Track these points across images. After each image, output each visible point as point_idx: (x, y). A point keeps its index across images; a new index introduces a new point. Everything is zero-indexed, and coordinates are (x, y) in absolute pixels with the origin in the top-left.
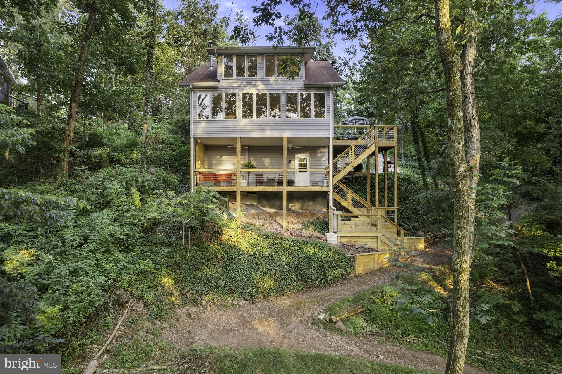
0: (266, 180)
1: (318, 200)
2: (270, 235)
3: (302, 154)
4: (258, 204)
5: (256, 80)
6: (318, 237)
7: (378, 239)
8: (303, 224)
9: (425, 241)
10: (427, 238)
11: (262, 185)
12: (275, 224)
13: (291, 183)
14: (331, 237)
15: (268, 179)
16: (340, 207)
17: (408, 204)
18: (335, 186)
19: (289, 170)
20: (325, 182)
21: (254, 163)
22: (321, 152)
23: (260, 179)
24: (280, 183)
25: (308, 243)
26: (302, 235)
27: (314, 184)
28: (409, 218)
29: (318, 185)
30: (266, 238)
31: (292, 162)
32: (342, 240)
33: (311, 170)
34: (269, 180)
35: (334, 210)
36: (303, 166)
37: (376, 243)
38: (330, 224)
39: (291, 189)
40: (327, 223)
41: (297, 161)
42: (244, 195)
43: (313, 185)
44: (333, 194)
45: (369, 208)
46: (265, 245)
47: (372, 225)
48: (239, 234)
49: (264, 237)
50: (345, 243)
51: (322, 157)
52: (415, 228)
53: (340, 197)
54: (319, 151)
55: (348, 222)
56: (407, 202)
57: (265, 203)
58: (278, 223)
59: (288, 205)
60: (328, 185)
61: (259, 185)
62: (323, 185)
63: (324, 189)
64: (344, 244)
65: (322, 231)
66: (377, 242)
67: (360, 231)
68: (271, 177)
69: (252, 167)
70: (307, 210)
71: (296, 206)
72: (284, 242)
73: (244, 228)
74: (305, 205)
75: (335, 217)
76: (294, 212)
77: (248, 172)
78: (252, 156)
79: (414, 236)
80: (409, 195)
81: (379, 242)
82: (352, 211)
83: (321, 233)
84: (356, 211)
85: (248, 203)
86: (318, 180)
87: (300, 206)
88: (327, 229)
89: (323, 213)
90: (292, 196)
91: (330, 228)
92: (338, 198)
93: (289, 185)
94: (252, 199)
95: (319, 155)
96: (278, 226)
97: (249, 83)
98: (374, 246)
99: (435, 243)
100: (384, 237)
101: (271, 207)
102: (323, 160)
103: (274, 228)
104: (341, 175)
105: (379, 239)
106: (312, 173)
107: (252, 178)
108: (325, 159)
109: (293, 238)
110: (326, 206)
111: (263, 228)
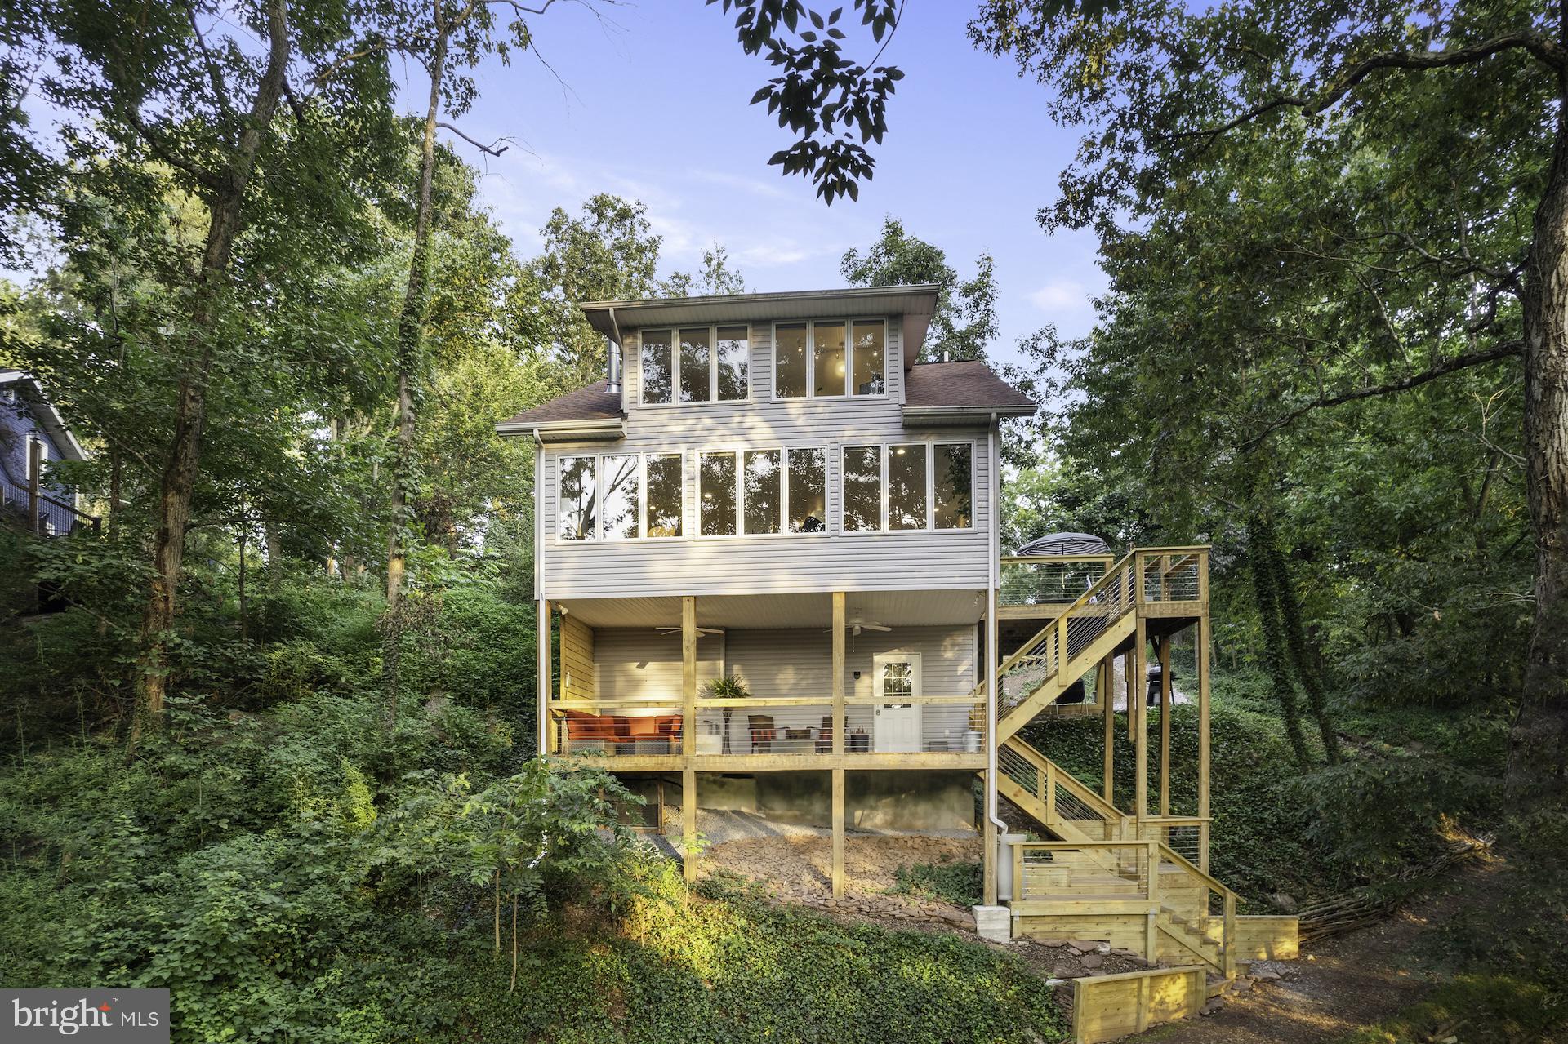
0: (781, 735)
1: (945, 796)
2: (788, 916)
3: (896, 651)
4: (759, 809)
5: (743, 409)
6: (947, 921)
7: (1146, 923)
8: (899, 875)
9: (1302, 931)
10: (1308, 917)
11: (769, 751)
12: (807, 878)
13: (859, 742)
14: (990, 920)
15: (788, 731)
16: (1020, 820)
17: (1235, 803)
18: (1003, 750)
19: (851, 700)
20: (972, 739)
21: (743, 684)
22: (954, 645)
23: (761, 732)
24: (824, 746)
25: (915, 941)
26: (897, 913)
27: (932, 747)
28: (1243, 852)
29: (946, 750)
30: (776, 925)
31: (865, 680)
32: (1028, 929)
33: (925, 699)
34: (792, 735)
35: (1000, 830)
36: (895, 689)
37: (1139, 936)
38: (987, 876)
39: (859, 761)
40: (978, 871)
41: (880, 675)
42: (715, 782)
43: (929, 749)
44: (998, 779)
45: (1109, 821)
46: (773, 950)
47: (1123, 874)
48: (688, 914)
49: (771, 920)
50: (1038, 938)
51: (958, 661)
52: (1264, 885)
53: (1017, 787)
54: (948, 642)
55: (1043, 869)
56: (1232, 797)
57: (779, 808)
58: (818, 875)
59: (849, 814)
60: (981, 750)
61: (761, 752)
62: (963, 749)
63: (967, 762)
64: (1033, 942)
65: (962, 899)
66: (1145, 932)
67: (1086, 898)
68: (798, 725)
69: (737, 693)
70: (910, 828)
71: (877, 817)
72: (837, 940)
73: (707, 891)
74: (906, 812)
75: (1005, 852)
76: (869, 835)
77: (726, 709)
78: (737, 662)
79: (1262, 912)
80: (1235, 776)
81: (1152, 932)
82: (1057, 830)
83: (958, 905)
84: (1070, 830)
85: (725, 808)
86: (947, 732)
87: (889, 818)
88: (979, 893)
89: (963, 836)
90: (862, 786)
91: (989, 886)
92: (1012, 789)
93: (854, 750)
94: (738, 793)
95: (949, 654)
96: (818, 884)
97: (721, 420)
98: (1135, 947)
99: (1337, 934)
100: (1167, 916)
101: (797, 821)
102: (961, 669)
103: (805, 889)
104: (1021, 718)
105: (1151, 925)
106: (928, 711)
107: (739, 730)
108: (968, 664)
109: (866, 923)
110: (971, 814)
111: (771, 889)
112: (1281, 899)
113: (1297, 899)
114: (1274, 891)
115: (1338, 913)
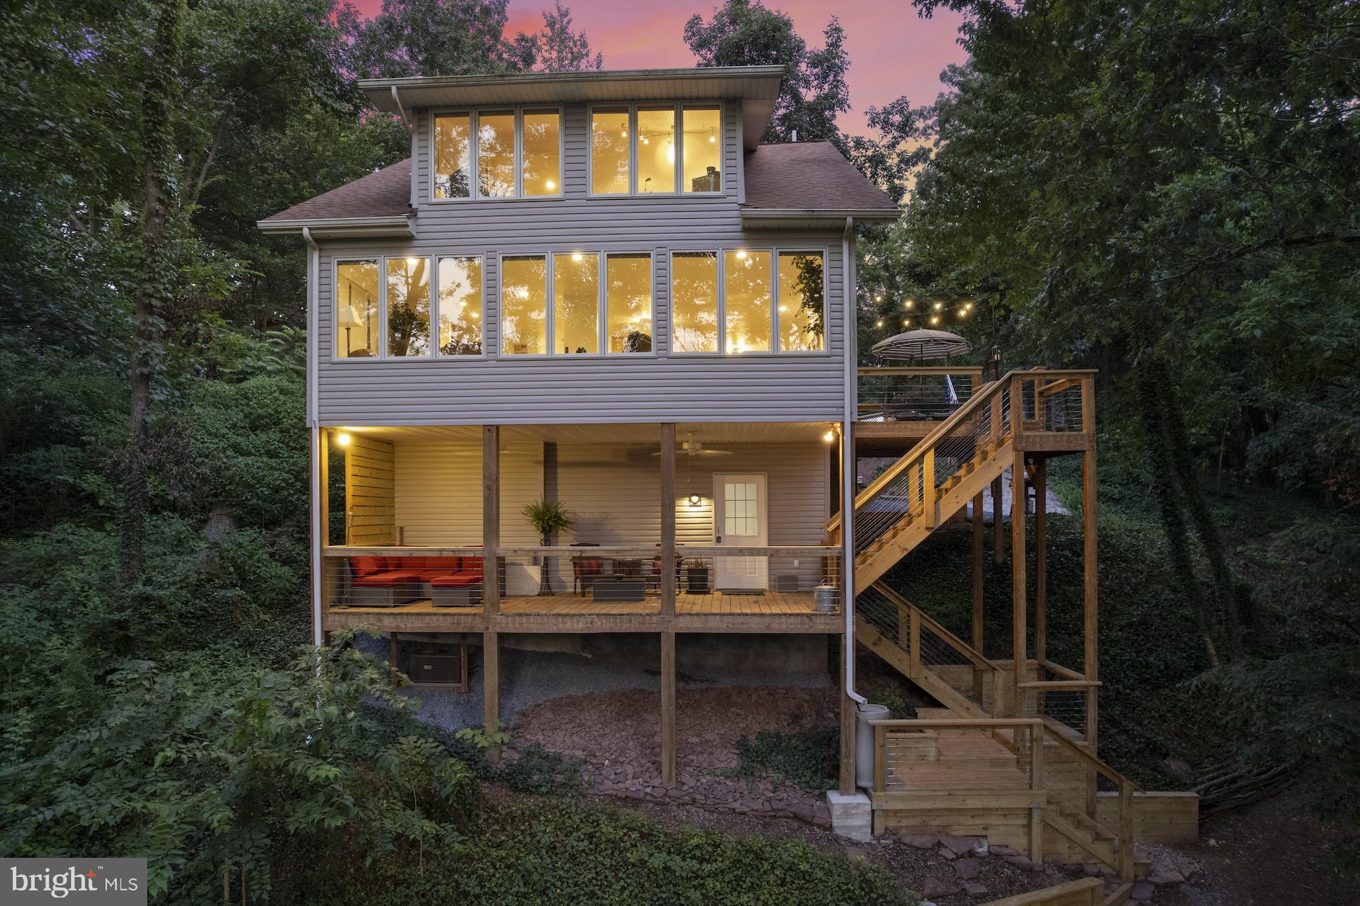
4: (584, 648)
6: (796, 815)
7: (1030, 818)
8: (742, 749)
10: (1207, 790)
12: (633, 753)
13: (697, 578)
14: (847, 815)
18: (863, 602)
32: (892, 823)
35: (858, 705)
37: (1022, 832)
39: (690, 623)
44: (856, 632)
45: (978, 666)
50: (904, 836)
52: (1154, 748)
53: (878, 635)
57: (607, 646)
63: (820, 625)
64: (898, 841)
65: (814, 783)
66: (1029, 828)
69: (558, 521)
71: (718, 658)
75: (865, 732)
76: (708, 685)
81: (1036, 828)
82: (922, 684)
83: (809, 790)
84: (936, 684)
85: (544, 650)
86: (797, 563)
88: (834, 774)
89: (815, 685)
91: (846, 766)
92: (872, 639)
98: (1017, 845)
99: (1239, 810)
100: (1053, 808)
105: (1035, 819)
110: (824, 657)
111: (589, 772)
112: (1175, 766)
113: (1193, 765)
114: (1165, 756)
115: (1240, 783)
